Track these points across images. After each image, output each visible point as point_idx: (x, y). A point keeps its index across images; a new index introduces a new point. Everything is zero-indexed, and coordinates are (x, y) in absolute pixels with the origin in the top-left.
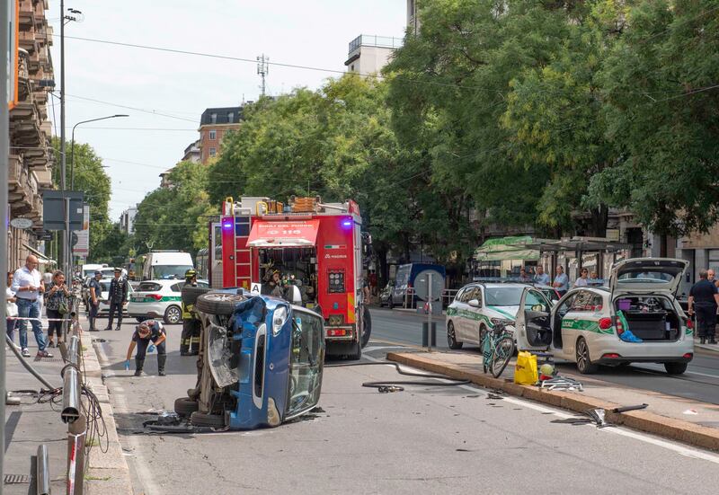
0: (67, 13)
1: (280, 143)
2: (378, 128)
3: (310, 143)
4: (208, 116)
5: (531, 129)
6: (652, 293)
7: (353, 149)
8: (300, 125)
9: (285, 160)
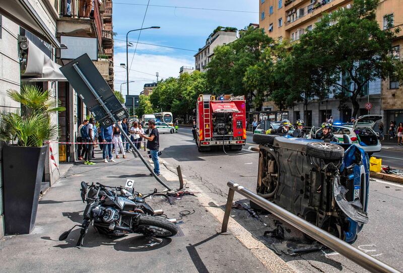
0: (128, 44)
1: (169, 89)
2: (198, 84)
3: (177, 89)
4: (145, 86)
5: (253, 81)
6: (365, 128)
7: (192, 89)
8: (173, 85)
9: (170, 93)
